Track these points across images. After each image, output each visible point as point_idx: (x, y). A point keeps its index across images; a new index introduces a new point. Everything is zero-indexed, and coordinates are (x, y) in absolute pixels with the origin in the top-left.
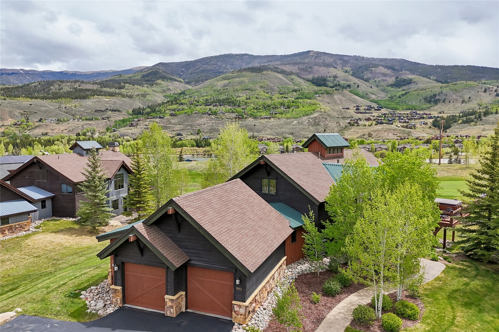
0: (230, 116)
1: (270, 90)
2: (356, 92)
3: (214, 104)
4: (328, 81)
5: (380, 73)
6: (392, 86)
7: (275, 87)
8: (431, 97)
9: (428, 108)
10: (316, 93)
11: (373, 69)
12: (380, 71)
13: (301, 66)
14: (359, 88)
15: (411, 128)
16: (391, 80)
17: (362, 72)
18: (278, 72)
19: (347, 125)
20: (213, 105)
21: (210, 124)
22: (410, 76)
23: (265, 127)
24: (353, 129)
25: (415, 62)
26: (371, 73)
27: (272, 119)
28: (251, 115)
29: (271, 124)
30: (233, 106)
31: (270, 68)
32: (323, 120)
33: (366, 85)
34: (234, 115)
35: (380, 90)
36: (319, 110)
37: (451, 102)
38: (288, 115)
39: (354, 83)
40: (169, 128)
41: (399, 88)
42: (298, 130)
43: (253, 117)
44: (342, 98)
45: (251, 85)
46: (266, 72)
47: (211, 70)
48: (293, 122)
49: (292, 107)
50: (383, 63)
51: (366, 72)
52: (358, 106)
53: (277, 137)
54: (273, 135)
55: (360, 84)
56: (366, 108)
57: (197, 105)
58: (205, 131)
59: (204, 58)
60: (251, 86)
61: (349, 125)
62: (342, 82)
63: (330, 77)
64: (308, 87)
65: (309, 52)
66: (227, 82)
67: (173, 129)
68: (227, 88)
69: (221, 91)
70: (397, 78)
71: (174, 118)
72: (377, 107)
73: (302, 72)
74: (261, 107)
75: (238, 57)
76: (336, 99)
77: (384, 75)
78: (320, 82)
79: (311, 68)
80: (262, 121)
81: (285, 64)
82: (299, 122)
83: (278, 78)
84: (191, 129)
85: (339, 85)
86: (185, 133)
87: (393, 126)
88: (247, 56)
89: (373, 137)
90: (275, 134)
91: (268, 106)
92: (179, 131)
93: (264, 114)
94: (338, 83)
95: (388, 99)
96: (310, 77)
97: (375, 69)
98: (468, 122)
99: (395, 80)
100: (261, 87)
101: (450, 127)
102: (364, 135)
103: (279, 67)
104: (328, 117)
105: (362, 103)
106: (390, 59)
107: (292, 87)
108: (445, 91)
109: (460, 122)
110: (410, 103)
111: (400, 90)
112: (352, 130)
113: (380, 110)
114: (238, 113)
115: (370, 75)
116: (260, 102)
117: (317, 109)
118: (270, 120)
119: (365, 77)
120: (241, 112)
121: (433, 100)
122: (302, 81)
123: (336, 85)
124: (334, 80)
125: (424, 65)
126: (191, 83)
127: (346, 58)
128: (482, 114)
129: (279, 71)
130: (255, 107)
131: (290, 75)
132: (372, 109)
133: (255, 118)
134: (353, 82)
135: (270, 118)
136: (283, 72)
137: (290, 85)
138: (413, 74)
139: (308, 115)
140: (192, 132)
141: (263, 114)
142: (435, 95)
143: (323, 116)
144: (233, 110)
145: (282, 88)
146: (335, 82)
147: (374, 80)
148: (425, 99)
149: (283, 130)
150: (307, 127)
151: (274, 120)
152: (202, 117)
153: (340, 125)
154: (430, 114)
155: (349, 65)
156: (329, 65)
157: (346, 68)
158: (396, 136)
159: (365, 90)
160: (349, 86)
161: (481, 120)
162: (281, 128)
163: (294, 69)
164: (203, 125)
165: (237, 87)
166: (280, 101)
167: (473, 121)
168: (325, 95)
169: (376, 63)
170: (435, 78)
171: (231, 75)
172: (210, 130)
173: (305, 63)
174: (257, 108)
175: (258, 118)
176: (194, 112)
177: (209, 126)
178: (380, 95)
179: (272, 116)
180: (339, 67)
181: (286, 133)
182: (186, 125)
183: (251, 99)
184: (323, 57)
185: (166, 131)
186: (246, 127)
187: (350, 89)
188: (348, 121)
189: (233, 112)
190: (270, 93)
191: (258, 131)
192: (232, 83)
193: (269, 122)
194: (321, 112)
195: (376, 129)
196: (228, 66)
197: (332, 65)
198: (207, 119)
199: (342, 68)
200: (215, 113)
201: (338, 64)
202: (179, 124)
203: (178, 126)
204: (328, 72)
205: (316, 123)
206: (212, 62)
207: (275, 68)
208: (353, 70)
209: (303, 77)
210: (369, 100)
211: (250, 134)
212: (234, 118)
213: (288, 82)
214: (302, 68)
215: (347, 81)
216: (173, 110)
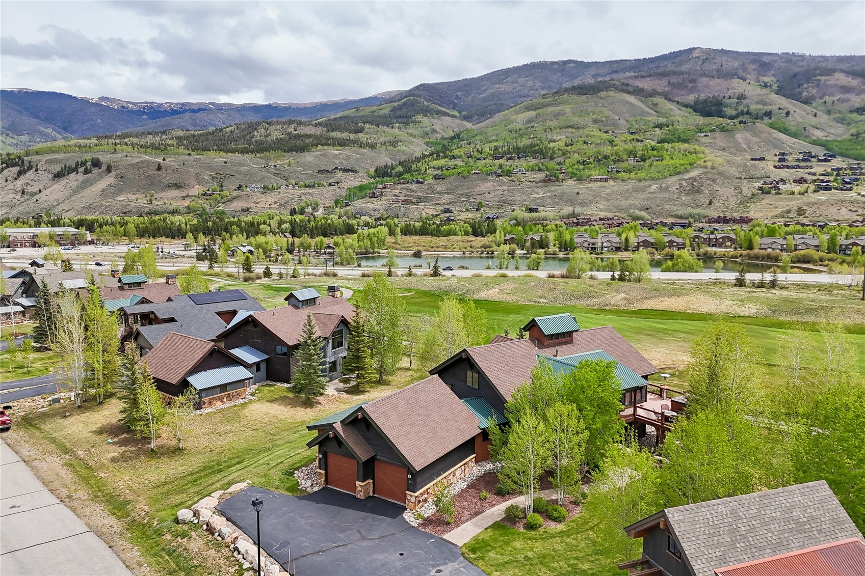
0: (534, 178)
1: (610, 125)
2: (781, 125)
3: (509, 156)
4: (727, 106)
5: (836, 85)
6: (859, 111)
7: (621, 121)
10: (701, 131)
11: (823, 78)
12: (836, 82)
13: (674, 79)
14: (790, 118)
16: (859, 100)
17: (799, 86)
18: (629, 93)
19: (756, 191)
20: (505, 158)
21: (499, 192)
23: (596, 196)
24: (768, 200)
26: (818, 86)
27: (611, 182)
28: (573, 175)
29: (608, 191)
30: (541, 159)
31: (614, 86)
32: (708, 182)
33: (805, 111)
34: (541, 176)
35: (834, 119)
36: (703, 164)
38: (642, 174)
39: (780, 109)
40: (432, 199)
42: (658, 202)
43: (575, 179)
44: (751, 137)
45: (577, 118)
46: (605, 92)
47: (508, 93)
48: (650, 186)
49: (650, 158)
50: (845, 66)
51: (805, 86)
52: (783, 154)
53: (617, 214)
54: (610, 211)
55: (791, 108)
56: (801, 156)
57: (478, 159)
58: (490, 204)
60: (575, 120)
61: (760, 192)
62: (754, 107)
63: (730, 98)
64: (684, 119)
65: (691, 50)
66: (532, 113)
67: (437, 202)
68: (532, 124)
69: (521, 132)
71: (441, 183)
72: (824, 155)
73: (675, 91)
74: (591, 160)
75: (555, 67)
76: (740, 140)
77: (846, 89)
78: (709, 108)
79: (693, 81)
80: (592, 185)
81: (642, 77)
82: (661, 187)
83: (627, 103)
84: (467, 201)
85: (748, 113)
86: (457, 208)
87: (852, 195)
88: (572, 65)
89: (807, 215)
90: (614, 209)
91: (606, 157)
92: (448, 204)
93: (597, 172)
94: (745, 110)
95: (850, 137)
96: (691, 98)
97: (827, 78)
100: (595, 121)
102: (789, 211)
103: (630, 82)
104: (718, 176)
105: (793, 148)
106: (860, 57)
107: (653, 118)
112: (765, 202)
113: (829, 161)
114: (549, 171)
115: (814, 91)
116: (591, 150)
117: (698, 162)
118: (606, 184)
119: (804, 94)
120: (554, 169)
122: (673, 108)
123: (742, 113)
124: (738, 103)
126: (471, 118)
127: (766, 59)
129: (631, 89)
130: (580, 159)
131: (651, 96)
132: (813, 160)
133: (580, 179)
134: (778, 106)
135: (606, 180)
136: (638, 92)
137: (650, 114)
139: (679, 173)
140: (468, 206)
141: (595, 173)
143: (710, 175)
144: (541, 165)
145: (634, 123)
146: (741, 108)
147: (822, 101)
149: (630, 202)
150: (676, 196)
151: (613, 184)
152: (485, 180)
153: (741, 193)
155: (772, 72)
156: (729, 75)
157: (766, 79)
158: (855, 214)
159: (801, 120)
160: (769, 114)
162: (626, 199)
163: (661, 85)
164: (487, 194)
165: (551, 123)
166: (629, 147)
168: (717, 134)
169: (829, 66)
171: (541, 100)
172: (499, 202)
173: (682, 73)
174: (584, 162)
175: (585, 180)
176: (473, 172)
177: (496, 196)
178: (832, 131)
179: (612, 176)
180: (751, 78)
181: (636, 208)
182: (459, 194)
183: (575, 145)
184: (718, 60)
185: (427, 204)
186: (561, 197)
187: (770, 121)
188: (759, 184)
189: (540, 170)
190: (611, 132)
191: (584, 204)
192: (543, 116)
193: (604, 187)
194: (706, 167)
195: (814, 200)
196: (538, 84)
197: (736, 74)
198: (495, 184)
199: (758, 78)
200: (509, 173)
201: (749, 70)
202: (448, 193)
203: (446, 196)
204: (728, 89)
205: (694, 189)
206: (509, 79)
207: (623, 84)
208: (780, 82)
209: (676, 99)
210: (807, 140)
211: (567, 210)
212: (541, 181)
213: (647, 109)
214: (676, 82)
215: (765, 104)
216: (438, 168)
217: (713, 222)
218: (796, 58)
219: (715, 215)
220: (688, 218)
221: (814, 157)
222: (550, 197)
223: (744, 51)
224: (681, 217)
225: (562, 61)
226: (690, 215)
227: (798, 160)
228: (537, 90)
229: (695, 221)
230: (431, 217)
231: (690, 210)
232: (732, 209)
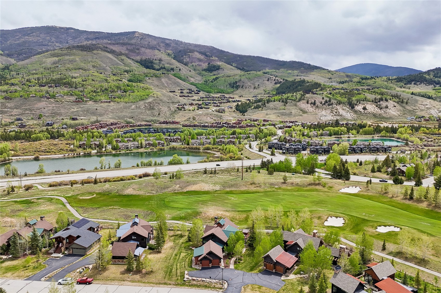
0: (69, 100)
1: (102, 70)
2: (178, 75)
3: (50, 85)
4: (155, 64)
5: (196, 58)
6: (205, 70)
7: (107, 67)
8: (234, 83)
9: (232, 92)
10: (147, 76)
11: (190, 54)
12: (196, 56)
13: (129, 47)
14: (181, 72)
15: (222, 113)
16: (205, 66)
17: (182, 56)
18: (108, 52)
19: (176, 109)
20: (48, 86)
21: (50, 108)
22: (219, 63)
23: (106, 111)
24: (181, 113)
25: (221, 50)
26: (189, 57)
27: (112, 103)
28: (91, 99)
29: (112, 108)
30: (69, 88)
31: (100, 48)
32: (157, 104)
33: (186, 69)
34: (73, 98)
35: (197, 73)
36: (153, 95)
37: (247, 87)
38: (127, 100)
39: (177, 67)
40: (6, 112)
41: (211, 73)
42: (136, 114)
43: (93, 101)
44: (168, 81)
45: (84, 65)
46: (96, 51)
47: (34, 42)
48: (131, 106)
49: (128, 91)
50: (198, 49)
51: (185, 57)
52: (182, 90)
53: (119, 120)
54: (115, 119)
55: (181, 68)
56: (188, 91)
57: (30, 86)
58: (47, 115)
59: (23, 28)
60: (82, 65)
61: (178, 109)
62: (167, 66)
63: (156, 60)
64: (139, 70)
65: (134, 32)
66: (56, 59)
67: (10, 114)
68: (57, 65)
69: (52, 70)
70: (209, 64)
71: (10, 102)
72: (196, 91)
73: (130, 53)
74: (99, 91)
75: (62, 30)
76: (164, 82)
77: (200, 60)
78: (148, 64)
79: (138, 49)
80: (102, 104)
81: (113, 44)
82: (136, 107)
83: (108, 58)
84: (31, 113)
85: (164, 68)
86: (25, 118)
87: (210, 111)
88: (72, 31)
89: (196, 120)
90: (117, 118)
91: (106, 89)
92: (18, 115)
93: (104, 98)
94: (163, 66)
95: (204, 82)
96: (138, 58)
97: (192, 54)
98: (257, 107)
99: (207, 65)
100: (94, 67)
101: (247, 111)
102: (190, 118)
103: (108, 46)
104: (160, 102)
105: (184, 87)
106: (203, 45)
107: (123, 67)
108: (243, 78)
109: (253, 107)
110: (220, 88)
111: (211, 74)
112: (180, 114)
113: (199, 93)
114: (77, 96)
115: (188, 60)
116: (97, 85)
117: (151, 95)
118: (110, 104)
119: (184, 60)
120: (80, 95)
121: (235, 86)
122: (131, 62)
123: (162, 68)
124: (159, 63)
125: (228, 53)
126: (13, 55)
127: (167, 42)
128: (266, 101)
129: (109, 50)
130: (93, 89)
131: (120, 55)
132: (193, 92)
133: (95, 101)
134: (176, 66)
135: (110, 102)
136: (112, 52)
137: (121, 65)
138: (220, 60)
139: (143, 100)
140: (32, 116)
141: (103, 98)
142: (236, 82)
143: (157, 101)
144: (71, 92)
145: (114, 69)
146: (161, 65)
147: (191, 64)
148: (230, 84)
149: (124, 114)
150: (144, 111)
151: (113, 104)
152: (40, 101)
153: (170, 109)
154: (234, 98)
155: (171, 48)
156: (153, 48)
157: (169, 51)
158: (212, 119)
159: (185, 73)
160: (172, 69)
161: (265, 106)
162: (122, 112)
163: (123, 50)
164: (43, 109)
165: (69, 66)
166: (116, 83)
167: (260, 107)
168: (154, 78)
169: (192, 48)
170: (236, 65)
171: (60, 52)
172: (52, 114)
173: (132, 45)
174: (95, 91)
175: (98, 102)
176: (31, 95)
177: (49, 110)
178: (197, 78)
179: (112, 99)
180: (162, 50)
181: (127, 117)
182: (24, 109)
183: (87, 81)
184: (147, 39)
185: (4, 115)
186: (88, 111)
187: (174, 73)
188: (176, 106)
189: (71, 95)
190: (103, 73)
191: (101, 115)
192: (63, 61)
193: (109, 106)
194: (154, 97)
195: (198, 114)
196: (53, 39)
197: (156, 47)
198: (47, 103)
199: (165, 50)
200: (54, 97)
201: (161, 46)
202: (16, 108)
203: (15, 110)
204: (154, 55)
205: (151, 108)
206: (34, 34)
207: (104, 47)
208: (174, 54)
209: (132, 58)
210: (189, 82)
211: (94, 119)
212: (74, 102)
213: (119, 62)
214: (130, 49)
215: (170, 64)
216: (4, 92)
217: (162, 124)
218: (179, 43)
219: (162, 120)
220: (151, 122)
221: (192, 91)
222: (82, 111)
223: (158, 36)
224: (148, 121)
225: (66, 28)
226: (152, 121)
227: (187, 93)
228: (53, 42)
229: (154, 123)
230: (9, 123)
231: (152, 118)
232: (168, 117)
